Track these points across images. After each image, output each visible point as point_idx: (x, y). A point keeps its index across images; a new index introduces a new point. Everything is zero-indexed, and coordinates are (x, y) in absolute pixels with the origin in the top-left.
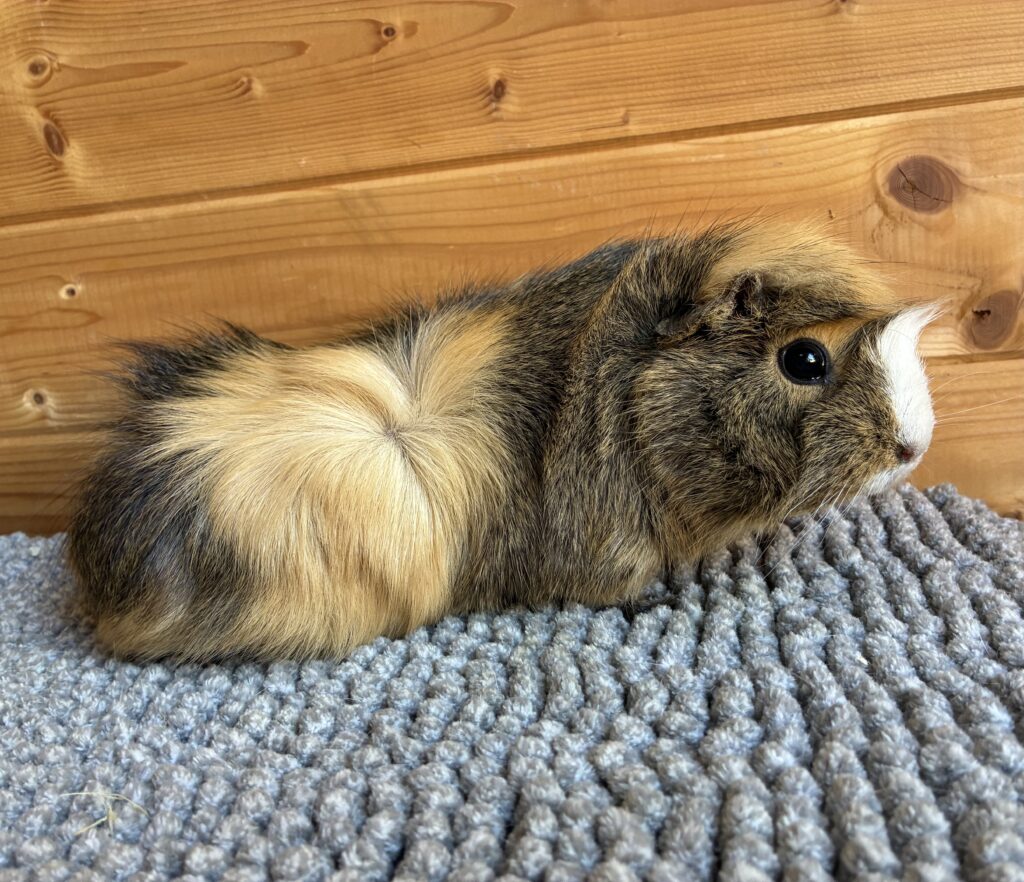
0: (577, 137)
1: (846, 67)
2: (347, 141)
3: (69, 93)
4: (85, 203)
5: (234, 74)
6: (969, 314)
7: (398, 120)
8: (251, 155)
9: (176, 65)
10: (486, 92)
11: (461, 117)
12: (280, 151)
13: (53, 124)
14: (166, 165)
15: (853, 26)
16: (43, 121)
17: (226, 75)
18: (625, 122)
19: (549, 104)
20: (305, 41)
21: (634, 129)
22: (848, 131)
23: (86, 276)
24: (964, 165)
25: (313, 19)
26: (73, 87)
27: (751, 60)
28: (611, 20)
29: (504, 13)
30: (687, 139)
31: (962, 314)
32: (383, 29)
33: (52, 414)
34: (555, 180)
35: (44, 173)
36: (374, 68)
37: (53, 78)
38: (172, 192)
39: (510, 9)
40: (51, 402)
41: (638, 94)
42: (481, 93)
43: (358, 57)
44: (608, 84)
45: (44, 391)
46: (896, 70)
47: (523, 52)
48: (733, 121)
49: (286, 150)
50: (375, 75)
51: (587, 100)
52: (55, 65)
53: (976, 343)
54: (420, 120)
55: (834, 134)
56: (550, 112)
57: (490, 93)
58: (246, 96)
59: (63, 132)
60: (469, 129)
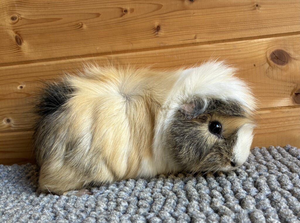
0: (181, 42)
1: (258, 24)
2: (112, 42)
3: (24, 26)
4: (28, 60)
5: (77, 22)
6: (294, 94)
7: (127, 37)
8: (81, 46)
9: (59, 19)
10: (154, 29)
11: (147, 36)
12: (91, 45)
13: (18, 36)
14: (55, 49)
15: (260, 13)
16: (15, 35)
17: (75, 23)
18: (195, 38)
19: (173, 33)
20: (100, 13)
21: (198, 40)
22: (259, 42)
23: (26, 82)
24: (291, 52)
25: (103, 7)
26: (25, 24)
27: (231, 22)
28: (191, 9)
29: (160, 7)
30: (213, 43)
31: (291, 95)
32: (124, 10)
33: (12, 125)
34: (175, 55)
35: (15, 50)
36: (121, 21)
37: (19, 22)
38: (56, 57)
39: (162, 6)
40: (12, 121)
41: (199, 31)
42: (152, 29)
43: (116, 18)
44: (190, 27)
45: (10, 118)
46: (272, 26)
47: (165, 18)
48: (226, 39)
49: (93, 45)
50: (121, 23)
51: (184, 32)
52: (20, 18)
53: (296, 102)
54: (134, 37)
55: (255, 43)
56: (173, 35)
57: (155, 30)
58: (81, 29)
59: (22, 38)
60: (149, 39)
